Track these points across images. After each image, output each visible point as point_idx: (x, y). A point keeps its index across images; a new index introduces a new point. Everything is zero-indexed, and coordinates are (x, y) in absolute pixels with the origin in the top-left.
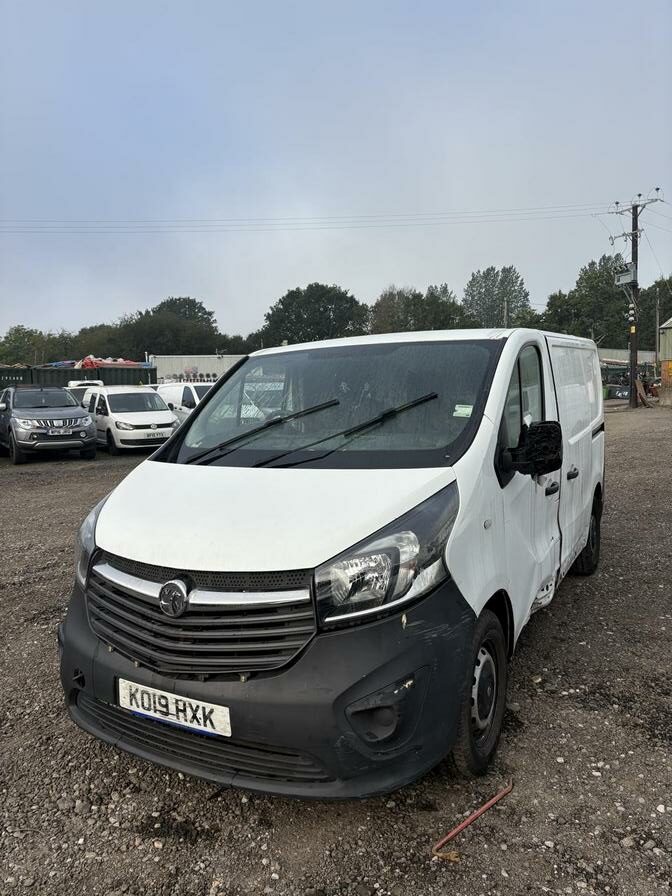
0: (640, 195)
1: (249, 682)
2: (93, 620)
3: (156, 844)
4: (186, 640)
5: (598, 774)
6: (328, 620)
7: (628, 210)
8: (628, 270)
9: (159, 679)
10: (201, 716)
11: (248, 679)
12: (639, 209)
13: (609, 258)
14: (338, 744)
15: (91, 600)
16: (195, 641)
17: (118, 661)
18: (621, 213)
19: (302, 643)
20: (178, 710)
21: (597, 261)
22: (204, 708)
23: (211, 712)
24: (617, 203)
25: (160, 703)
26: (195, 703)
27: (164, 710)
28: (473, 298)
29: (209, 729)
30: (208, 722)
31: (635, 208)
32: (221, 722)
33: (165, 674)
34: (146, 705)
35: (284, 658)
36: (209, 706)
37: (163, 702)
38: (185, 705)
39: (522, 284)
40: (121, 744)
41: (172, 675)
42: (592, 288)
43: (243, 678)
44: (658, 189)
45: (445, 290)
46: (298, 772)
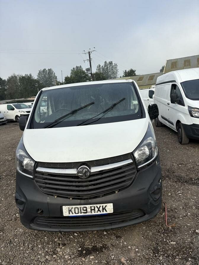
0: (90, 49)
1: (119, 192)
2: (42, 189)
3: (91, 257)
4: (90, 185)
5: (181, 195)
6: (139, 167)
7: (87, 53)
8: (89, 70)
9: (82, 201)
10: (102, 209)
11: (118, 192)
12: (90, 53)
13: (78, 67)
14: (149, 203)
15: (37, 181)
16: (94, 185)
17: (60, 200)
18: (85, 54)
19: (134, 176)
20: (91, 210)
21: (75, 68)
22: (103, 206)
23: (106, 206)
24: (84, 51)
25: (83, 210)
26: (98, 205)
27: (85, 211)
28: (40, 78)
29: (105, 212)
30: (104, 210)
31: (89, 52)
32: (110, 208)
33: (84, 199)
34: (77, 212)
35: (129, 182)
36: (104, 205)
37: (85, 209)
38: (94, 207)
39: (54, 74)
40: (62, 230)
41: (87, 199)
42: (76, 75)
43: (117, 192)
44: (94, 48)
45: (31, 75)
46: (132, 217)
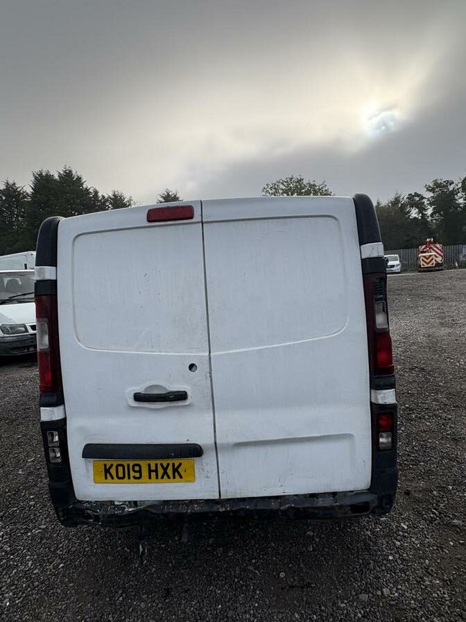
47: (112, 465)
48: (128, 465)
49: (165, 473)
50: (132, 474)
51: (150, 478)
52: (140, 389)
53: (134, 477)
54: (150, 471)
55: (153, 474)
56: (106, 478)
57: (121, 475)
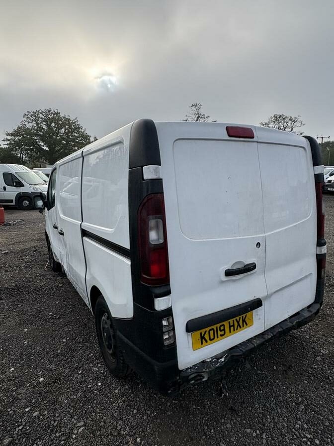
47: (206, 332)
48: (217, 328)
49: (239, 325)
50: (220, 333)
51: (230, 332)
52: (228, 266)
53: (221, 335)
54: (230, 327)
55: (232, 328)
56: (202, 344)
57: (212, 337)
